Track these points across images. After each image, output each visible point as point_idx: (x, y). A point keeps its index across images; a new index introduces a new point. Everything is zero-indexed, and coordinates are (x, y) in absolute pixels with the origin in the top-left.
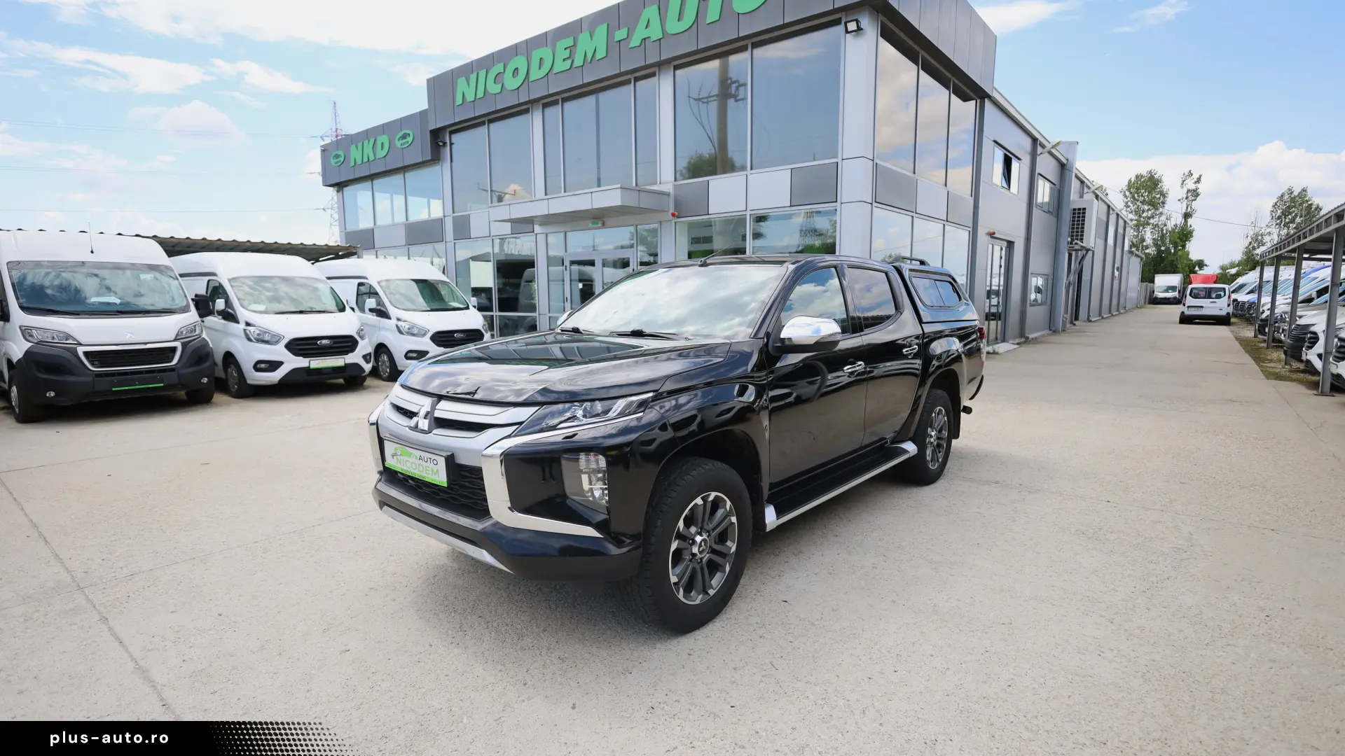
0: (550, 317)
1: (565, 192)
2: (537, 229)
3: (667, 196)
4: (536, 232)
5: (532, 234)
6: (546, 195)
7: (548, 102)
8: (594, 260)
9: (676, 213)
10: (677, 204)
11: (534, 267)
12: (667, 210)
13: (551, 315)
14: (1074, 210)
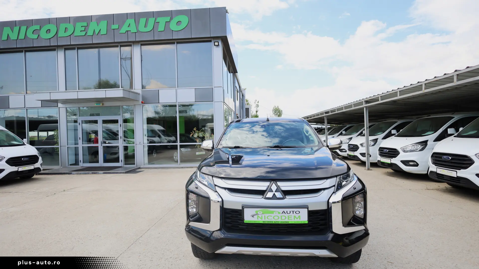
0: (68, 147)
1: (79, 89)
2: (60, 105)
3: (138, 95)
4: (59, 106)
5: (57, 107)
6: (66, 90)
7: (67, 48)
8: (97, 120)
9: (143, 102)
10: (143, 98)
11: (58, 123)
12: (138, 100)
13: (68, 146)
14: (246, 108)
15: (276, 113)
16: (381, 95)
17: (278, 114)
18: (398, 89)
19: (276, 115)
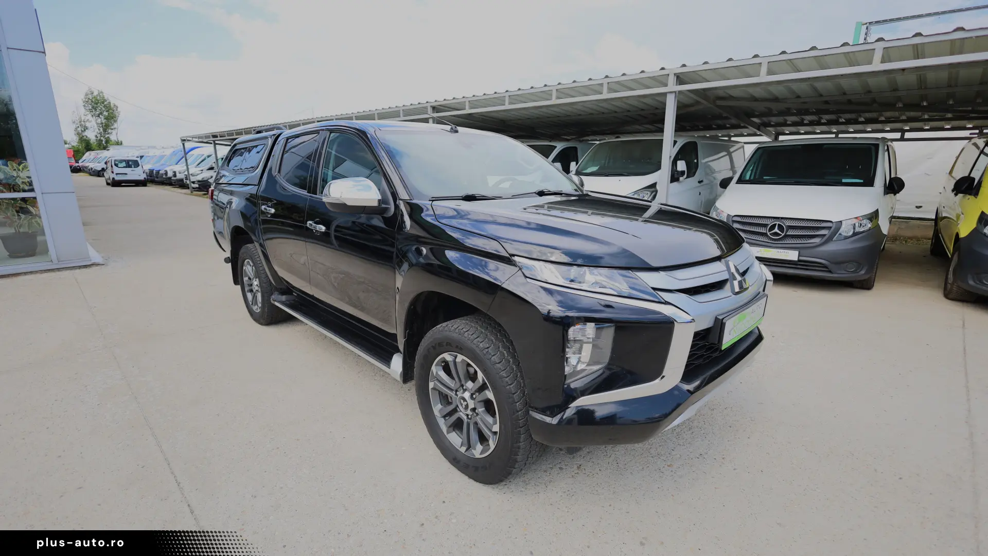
15: (96, 110)
16: (470, 99)
17: (106, 113)
18: (507, 91)
19: (99, 116)
